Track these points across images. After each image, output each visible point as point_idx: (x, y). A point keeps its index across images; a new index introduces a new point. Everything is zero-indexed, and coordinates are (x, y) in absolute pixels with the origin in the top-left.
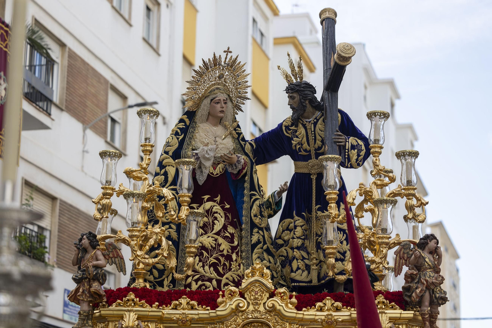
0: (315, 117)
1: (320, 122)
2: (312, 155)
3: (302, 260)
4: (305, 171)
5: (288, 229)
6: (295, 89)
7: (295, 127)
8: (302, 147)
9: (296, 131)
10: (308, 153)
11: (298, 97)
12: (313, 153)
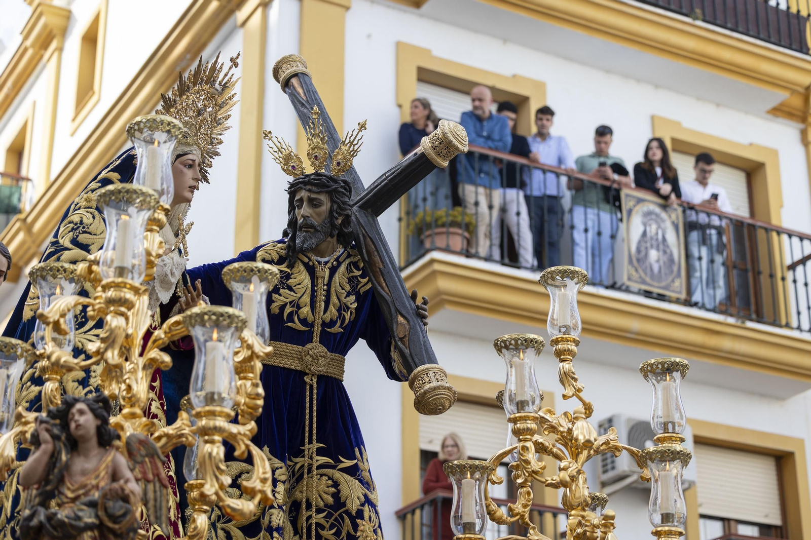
0: (335, 257)
1: (343, 268)
2: (315, 334)
4: (294, 365)
5: (235, 483)
6: (329, 187)
8: (297, 312)
9: (288, 276)
10: (306, 329)
11: (329, 204)
12: (317, 329)
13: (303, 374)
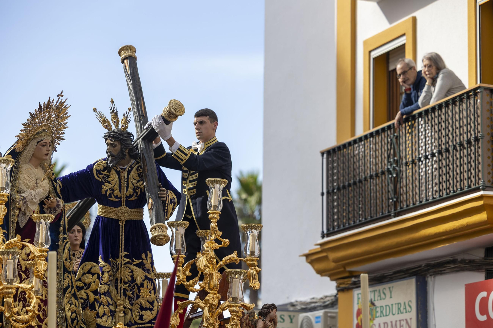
0: (129, 166)
1: (134, 169)
2: (122, 202)
3: (108, 306)
4: (114, 217)
5: (89, 272)
6: (118, 138)
7: (108, 172)
8: (113, 193)
9: (108, 177)
10: (118, 200)
11: (120, 145)
12: (124, 200)
13: (118, 221)
